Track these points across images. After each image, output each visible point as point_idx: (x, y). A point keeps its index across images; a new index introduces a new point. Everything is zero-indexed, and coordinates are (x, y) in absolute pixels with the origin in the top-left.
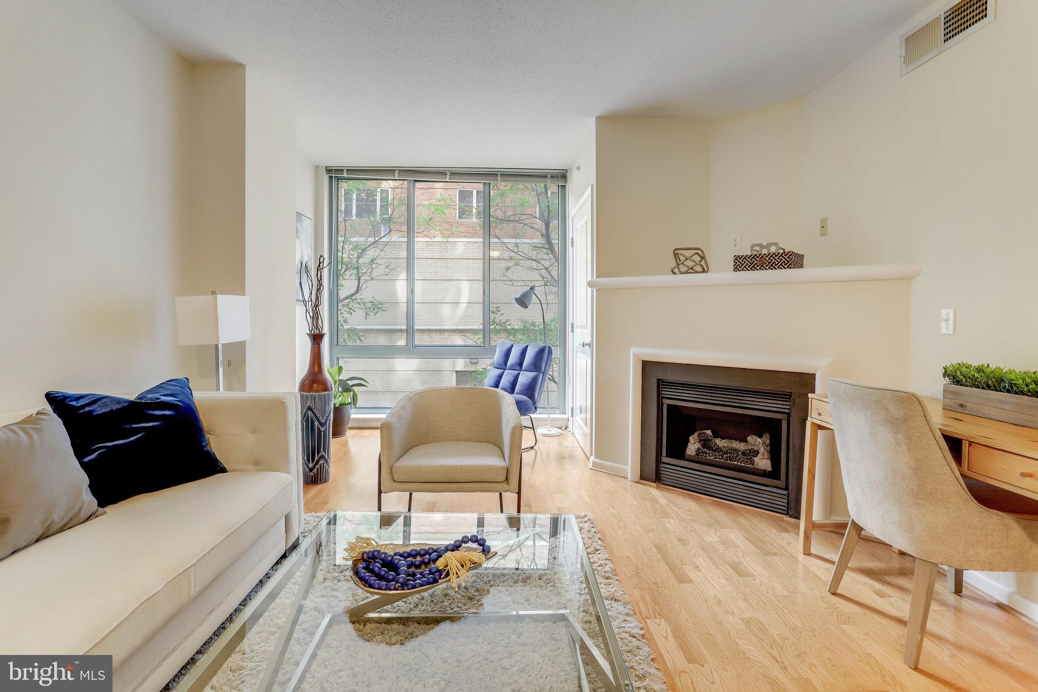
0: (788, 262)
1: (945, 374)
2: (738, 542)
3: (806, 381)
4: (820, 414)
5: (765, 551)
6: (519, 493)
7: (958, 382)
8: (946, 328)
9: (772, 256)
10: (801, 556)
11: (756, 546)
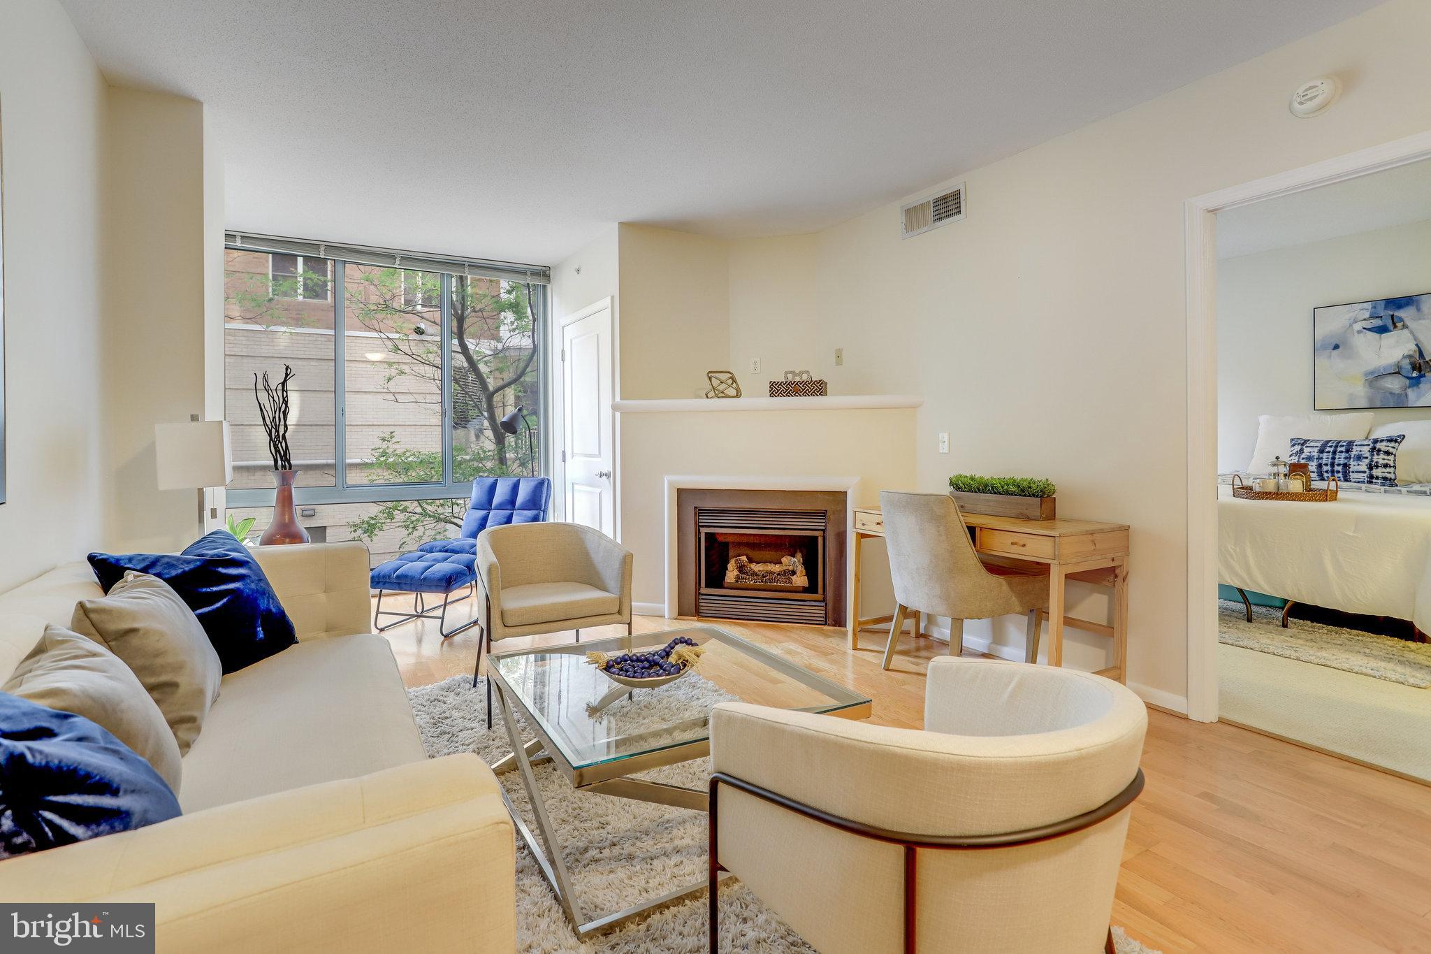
0: (820, 389)
1: (951, 484)
2: (799, 650)
3: (839, 498)
4: (863, 524)
5: (824, 653)
6: (630, 624)
7: (959, 488)
8: (944, 448)
9: (814, 384)
10: (851, 652)
11: (815, 651)
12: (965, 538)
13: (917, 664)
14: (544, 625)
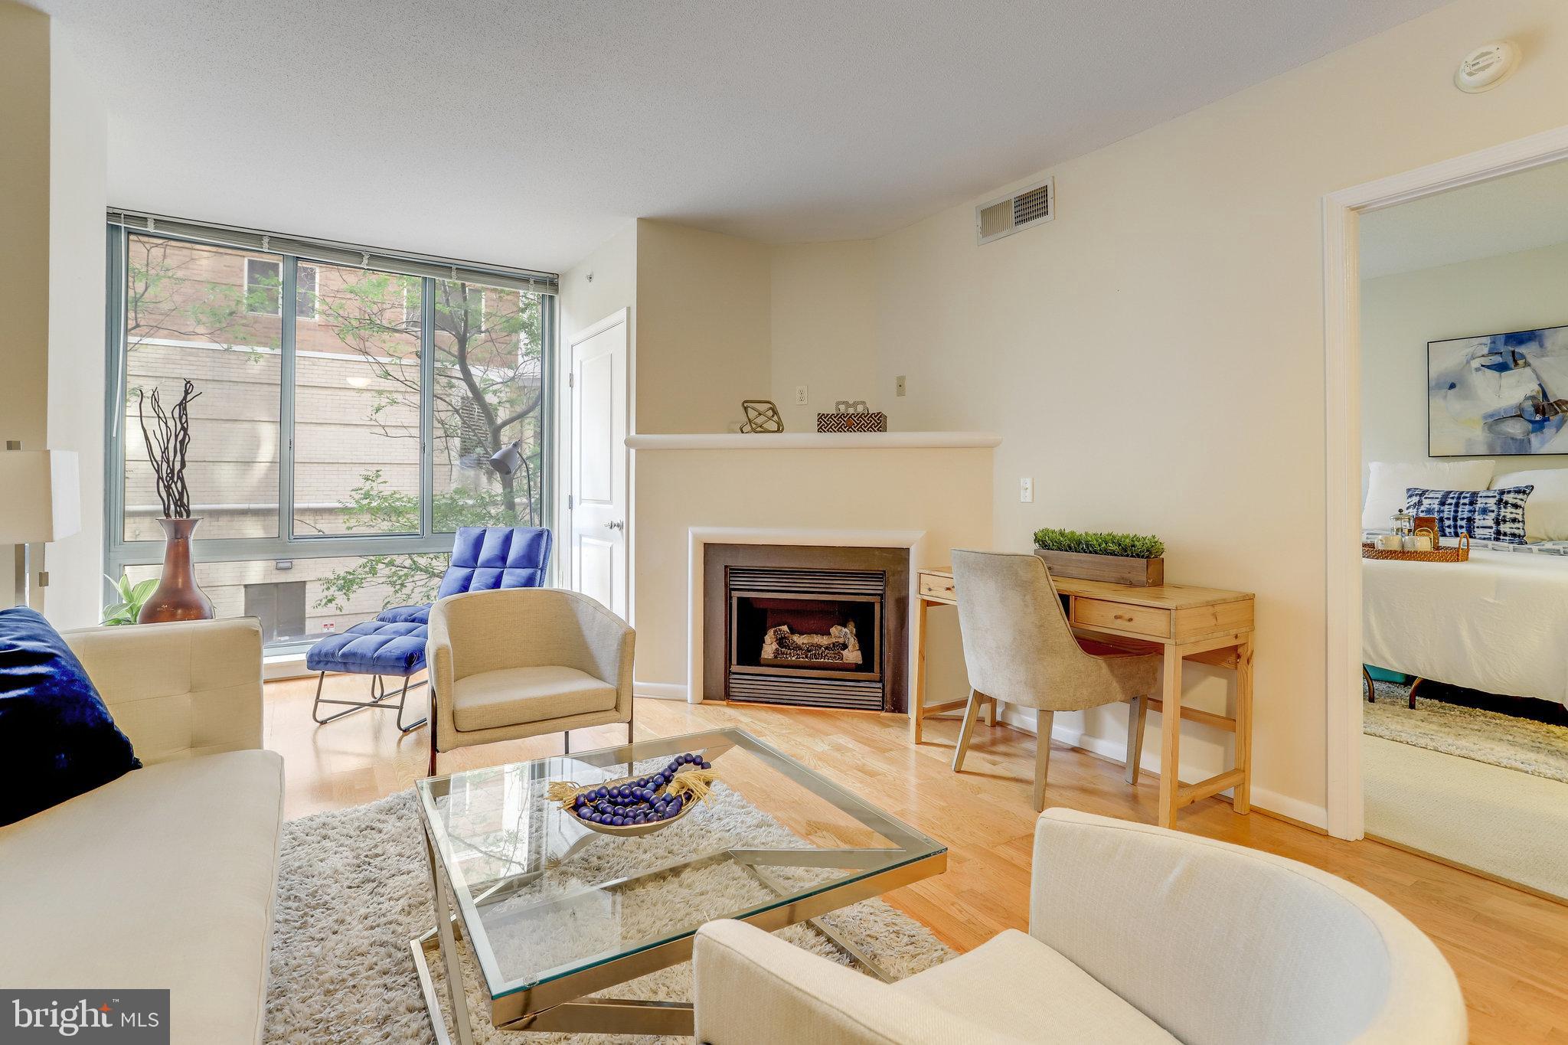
0: (878, 424)
1: (1037, 540)
2: (851, 746)
3: (900, 556)
4: (930, 590)
5: (881, 749)
6: (630, 723)
7: (1046, 546)
8: (1026, 496)
9: (871, 416)
10: (913, 746)
11: (869, 746)
12: (1056, 611)
13: (994, 764)
14: (512, 728)
